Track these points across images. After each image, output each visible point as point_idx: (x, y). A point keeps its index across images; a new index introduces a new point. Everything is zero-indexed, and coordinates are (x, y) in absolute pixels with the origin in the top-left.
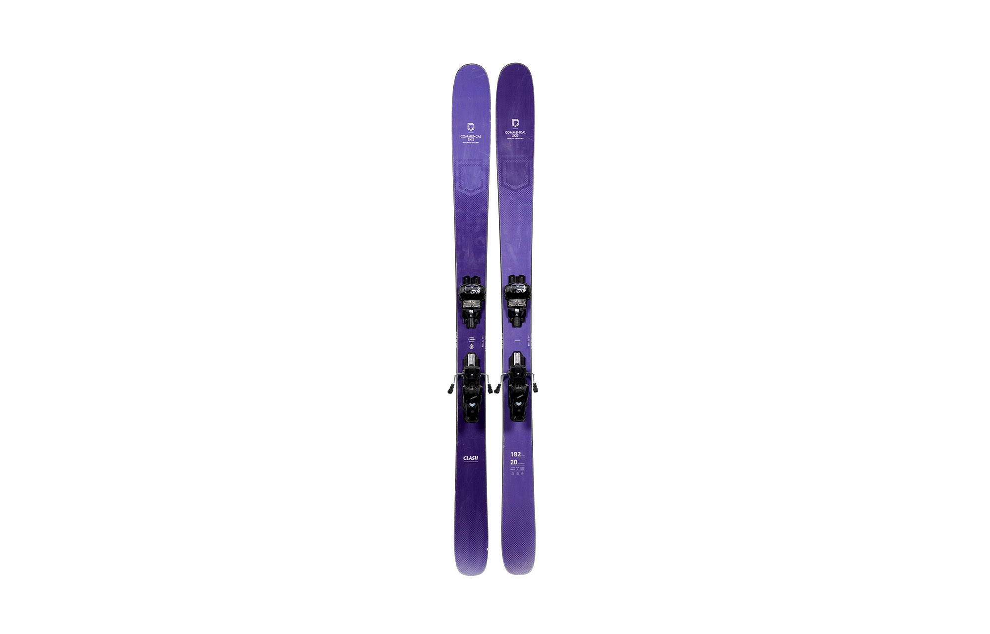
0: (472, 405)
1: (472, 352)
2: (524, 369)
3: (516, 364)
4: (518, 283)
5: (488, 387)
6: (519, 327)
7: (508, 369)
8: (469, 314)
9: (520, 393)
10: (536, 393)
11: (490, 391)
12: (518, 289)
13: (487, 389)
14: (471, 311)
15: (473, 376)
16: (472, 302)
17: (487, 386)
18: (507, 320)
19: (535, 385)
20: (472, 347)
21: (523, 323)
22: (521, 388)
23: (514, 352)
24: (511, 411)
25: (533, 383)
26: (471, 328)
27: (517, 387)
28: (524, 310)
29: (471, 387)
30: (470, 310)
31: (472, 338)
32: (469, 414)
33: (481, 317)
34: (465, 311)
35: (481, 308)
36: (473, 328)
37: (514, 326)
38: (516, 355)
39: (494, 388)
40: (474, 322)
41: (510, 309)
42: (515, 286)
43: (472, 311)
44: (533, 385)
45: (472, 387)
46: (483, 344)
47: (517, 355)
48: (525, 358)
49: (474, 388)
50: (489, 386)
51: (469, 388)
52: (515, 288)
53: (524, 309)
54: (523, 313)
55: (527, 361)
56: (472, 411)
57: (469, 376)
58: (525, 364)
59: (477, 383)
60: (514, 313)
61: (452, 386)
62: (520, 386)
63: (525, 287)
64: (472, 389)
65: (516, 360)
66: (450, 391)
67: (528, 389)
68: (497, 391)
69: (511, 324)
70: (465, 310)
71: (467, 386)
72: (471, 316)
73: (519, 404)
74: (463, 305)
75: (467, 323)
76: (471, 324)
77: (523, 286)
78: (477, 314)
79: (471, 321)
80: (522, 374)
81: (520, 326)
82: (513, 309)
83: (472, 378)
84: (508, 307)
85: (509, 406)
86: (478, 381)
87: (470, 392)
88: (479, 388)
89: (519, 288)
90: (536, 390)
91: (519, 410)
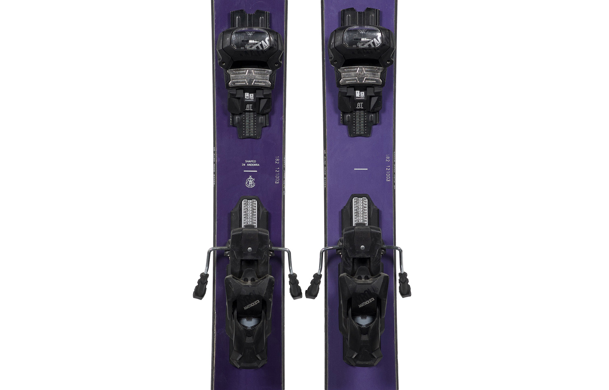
0: (249, 323)
1: (250, 194)
2: (376, 237)
3: (357, 224)
4: (361, 24)
5: (290, 283)
6: (365, 136)
7: (337, 237)
8: (244, 103)
9: (367, 294)
10: (407, 299)
11: (296, 293)
12: (363, 39)
13: (287, 287)
14: (249, 96)
15: (252, 253)
16: (249, 72)
17: (287, 280)
18: (336, 117)
19: (403, 276)
20: (250, 182)
21: (374, 127)
22: (369, 281)
23: (353, 196)
24: (344, 339)
25: (398, 271)
26: (249, 137)
27: (360, 278)
28: (378, 94)
29: (246, 280)
30: (247, 95)
31: (252, 163)
32: (241, 346)
33: (272, 112)
34: (233, 95)
35: (271, 88)
36: (254, 138)
37: (352, 134)
38: (357, 202)
39: (304, 285)
40: (256, 124)
41: (344, 90)
42: (356, 31)
43: (252, 96)
44: (398, 278)
45: (250, 278)
46: (278, 177)
47: (360, 205)
48: (378, 210)
49: (253, 280)
50: (293, 278)
51: (241, 282)
52: (356, 36)
53: (377, 90)
54: (374, 100)
55: (385, 217)
56: (249, 340)
57: (242, 251)
58: (379, 224)
59: (261, 269)
60: (353, 100)
61: (204, 278)
62: (367, 278)
63: (379, 35)
64: (249, 283)
65: (357, 215)
66: (199, 293)
67: (388, 284)
68: (312, 293)
69: (345, 128)
70: (234, 92)
71: (238, 275)
72: (249, 107)
73: (364, 321)
74: (229, 79)
75: (240, 126)
76: (250, 129)
77: (375, 31)
78: (263, 102)
79: (249, 120)
80: (371, 248)
81: (368, 133)
82: (350, 92)
83: (249, 257)
84: (339, 85)
85: (341, 329)
86: (266, 263)
87: (245, 292)
88: (265, 282)
89: (364, 36)
90: (406, 292)
91: (365, 338)
